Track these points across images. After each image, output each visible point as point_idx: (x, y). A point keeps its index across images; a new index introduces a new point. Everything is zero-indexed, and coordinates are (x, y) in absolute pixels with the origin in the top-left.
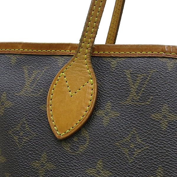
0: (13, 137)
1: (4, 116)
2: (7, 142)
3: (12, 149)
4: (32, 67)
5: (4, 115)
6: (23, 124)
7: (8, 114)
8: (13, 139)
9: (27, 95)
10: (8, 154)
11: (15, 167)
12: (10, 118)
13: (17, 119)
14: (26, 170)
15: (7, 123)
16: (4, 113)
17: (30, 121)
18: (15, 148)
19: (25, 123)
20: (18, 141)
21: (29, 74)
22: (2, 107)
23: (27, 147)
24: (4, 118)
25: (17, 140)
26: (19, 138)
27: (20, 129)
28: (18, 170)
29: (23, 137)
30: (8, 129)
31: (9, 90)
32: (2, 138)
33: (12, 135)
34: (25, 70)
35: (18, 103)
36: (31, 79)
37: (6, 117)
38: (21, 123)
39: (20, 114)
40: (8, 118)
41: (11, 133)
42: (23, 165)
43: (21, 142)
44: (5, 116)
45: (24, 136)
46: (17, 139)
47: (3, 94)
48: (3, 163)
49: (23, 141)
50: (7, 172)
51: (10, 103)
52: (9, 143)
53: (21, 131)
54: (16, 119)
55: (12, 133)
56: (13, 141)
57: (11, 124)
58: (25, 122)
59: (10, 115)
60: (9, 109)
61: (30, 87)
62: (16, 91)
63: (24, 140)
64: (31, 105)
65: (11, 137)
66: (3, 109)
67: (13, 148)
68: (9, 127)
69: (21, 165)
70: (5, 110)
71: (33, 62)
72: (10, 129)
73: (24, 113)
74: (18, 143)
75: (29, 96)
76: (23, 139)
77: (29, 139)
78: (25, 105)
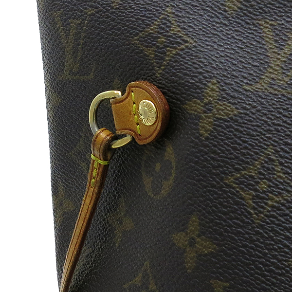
0: (238, 192)
1: (213, 139)
2: (221, 204)
3: (234, 223)
4: (283, 24)
5: (212, 136)
6: (266, 162)
7: (225, 134)
8: (237, 196)
9: (276, 92)
10: (221, 234)
11: (242, 267)
12: (229, 146)
13: (250, 150)
14: (274, 278)
15: (222, 156)
16: (213, 132)
17: (287, 155)
18: (242, 221)
19: (273, 160)
20: (254, 202)
21: (276, 41)
22: (206, 117)
23: (279, 220)
24: (211, 143)
25: (250, 202)
26: (257, 196)
27: (260, 173)
28: (252, 275)
29: (268, 195)
30: (224, 173)
31: (224, 76)
32: (205, 192)
33: (234, 188)
34: (266, 30)
35: (254, 110)
36: (284, 53)
37: (218, 142)
38: (263, 160)
39: (258, 136)
40: (225, 144)
41: (234, 183)
42: (267, 265)
43: (263, 207)
44: (216, 138)
45: (271, 193)
46: (250, 199)
47: (209, 84)
48: (206, 255)
49: (266, 204)
50: (217, 278)
51: (229, 107)
52: (225, 207)
53: (261, 179)
54: (246, 148)
55: (237, 184)
56: (237, 203)
57: (233, 159)
58: (274, 158)
59: (229, 138)
60: (228, 121)
61: (284, 73)
62: (246, 78)
63: (270, 203)
64: (289, 118)
65: (232, 193)
66: (210, 122)
67: (237, 219)
68: (227, 168)
69: (261, 263)
70: (215, 125)
71: (286, 12)
72: (231, 172)
73: (271, 136)
74: (254, 208)
75: (283, 95)
76: (267, 200)
77: (285, 200)
78: (272, 115)
